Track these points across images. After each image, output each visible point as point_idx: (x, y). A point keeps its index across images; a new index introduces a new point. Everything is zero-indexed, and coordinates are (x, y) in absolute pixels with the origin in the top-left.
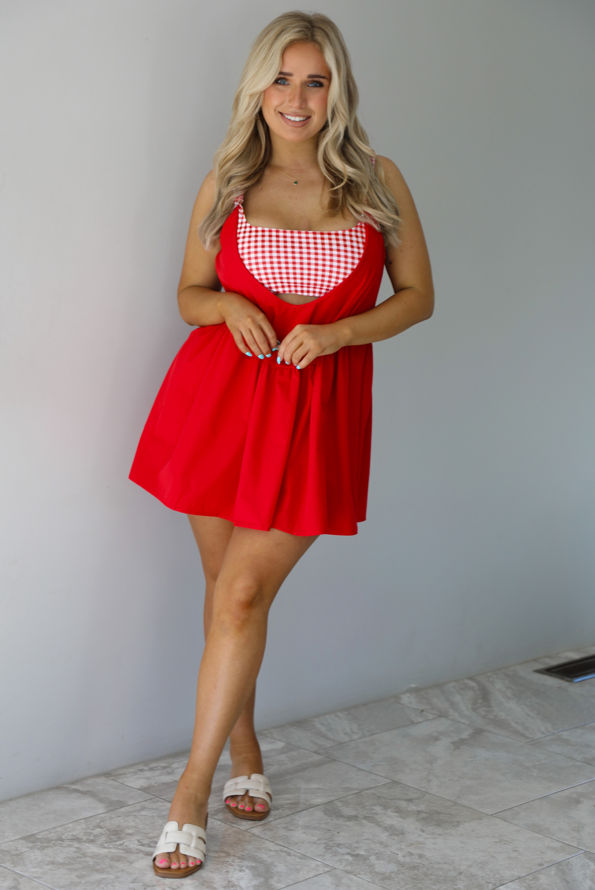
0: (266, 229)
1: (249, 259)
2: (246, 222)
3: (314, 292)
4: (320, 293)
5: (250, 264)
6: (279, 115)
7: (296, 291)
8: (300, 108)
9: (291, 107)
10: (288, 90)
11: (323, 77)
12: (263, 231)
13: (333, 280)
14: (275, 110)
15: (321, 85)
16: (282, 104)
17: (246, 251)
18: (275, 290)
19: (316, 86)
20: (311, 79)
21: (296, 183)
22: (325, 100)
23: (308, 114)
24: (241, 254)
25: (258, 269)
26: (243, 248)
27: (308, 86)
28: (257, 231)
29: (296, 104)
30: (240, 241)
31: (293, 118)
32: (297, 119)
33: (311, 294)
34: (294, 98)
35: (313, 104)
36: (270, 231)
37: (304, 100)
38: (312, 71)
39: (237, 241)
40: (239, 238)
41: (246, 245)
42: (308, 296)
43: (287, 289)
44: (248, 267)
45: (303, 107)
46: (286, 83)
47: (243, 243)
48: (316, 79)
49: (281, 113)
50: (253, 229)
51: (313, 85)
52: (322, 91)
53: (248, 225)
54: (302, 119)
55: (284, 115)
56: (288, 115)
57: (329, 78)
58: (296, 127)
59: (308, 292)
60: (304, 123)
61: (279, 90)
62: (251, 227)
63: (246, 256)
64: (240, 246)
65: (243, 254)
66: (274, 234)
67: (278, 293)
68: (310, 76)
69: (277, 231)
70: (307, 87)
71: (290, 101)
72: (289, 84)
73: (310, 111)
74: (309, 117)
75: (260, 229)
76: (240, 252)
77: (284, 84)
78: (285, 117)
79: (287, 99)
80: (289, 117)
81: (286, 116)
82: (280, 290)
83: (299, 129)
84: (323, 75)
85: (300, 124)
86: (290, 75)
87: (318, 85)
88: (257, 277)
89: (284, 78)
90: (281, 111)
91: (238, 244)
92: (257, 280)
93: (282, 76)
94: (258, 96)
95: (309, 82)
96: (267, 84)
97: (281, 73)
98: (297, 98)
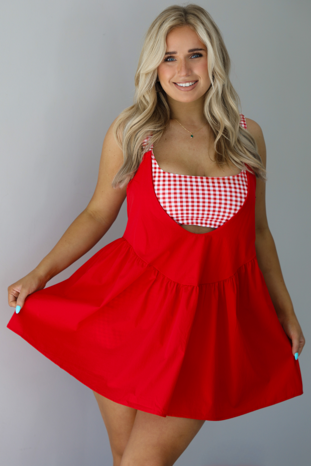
0: (177, 175)
1: (164, 198)
2: (159, 168)
3: (211, 224)
4: (215, 225)
5: (164, 202)
6: (174, 84)
7: (197, 223)
8: (187, 75)
9: (180, 77)
10: (175, 65)
11: (201, 50)
12: (175, 177)
13: (227, 215)
14: (169, 82)
15: (200, 55)
16: (173, 76)
17: (161, 192)
18: (181, 222)
19: (197, 57)
20: (191, 53)
21: (192, 136)
22: (206, 66)
23: (195, 79)
24: (156, 194)
25: (170, 206)
26: (158, 190)
27: (191, 58)
28: (169, 177)
29: (183, 73)
30: (156, 183)
31: (184, 85)
32: (188, 84)
33: (208, 226)
34: (181, 69)
35: (198, 71)
36: (180, 177)
37: (189, 71)
38: (192, 47)
39: (153, 183)
40: (154, 181)
41: (161, 187)
42: (205, 227)
43: (190, 221)
44: (162, 205)
45: (190, 74)
46: (174, 60)
47: (159, 185)
48: (195, 52)
49: (175, 83)
50: (167, 175)
51: (194, 56)
52: (202, 60)
53: (162, 171)
54: (191, 84)
55: (177, 84)
56: (180, 83)
57: (205, 49)
58: (188, 91)
59: (206, 224)
60: (193, 86)
61: (169, 66)
62: (164, 173)
63: (161, 196)
64: (156, 187)
65: (158, 194)
66: (183, 179)
67: (183, 224)
68: (190, 51)
69: (185, 177)
70: (190, 59)
71: (179, 72)
72: (176, 60)
73: (196, 76)
74: (197, 81)
75: (172, 175)
76: (156, 192)
77: (172, 61)
78: (178, 85)
79: (177, 72)
80: (181, 85)
81: (179, 84)
82: (185, 222)
83: (190, 92)
84: (200, 47)
85: (190, 88)
86: (175, 53)
87: (198, 56)
88: (169, 213)
89: (171, 57)
90: (174, 82)
91: (154, 185)
92: (168, 215)
93: (169, 55)
94: (152, 74)
95: (192, 54)
96: (157, 64)
97: (167, 53)
98: (183, 69)
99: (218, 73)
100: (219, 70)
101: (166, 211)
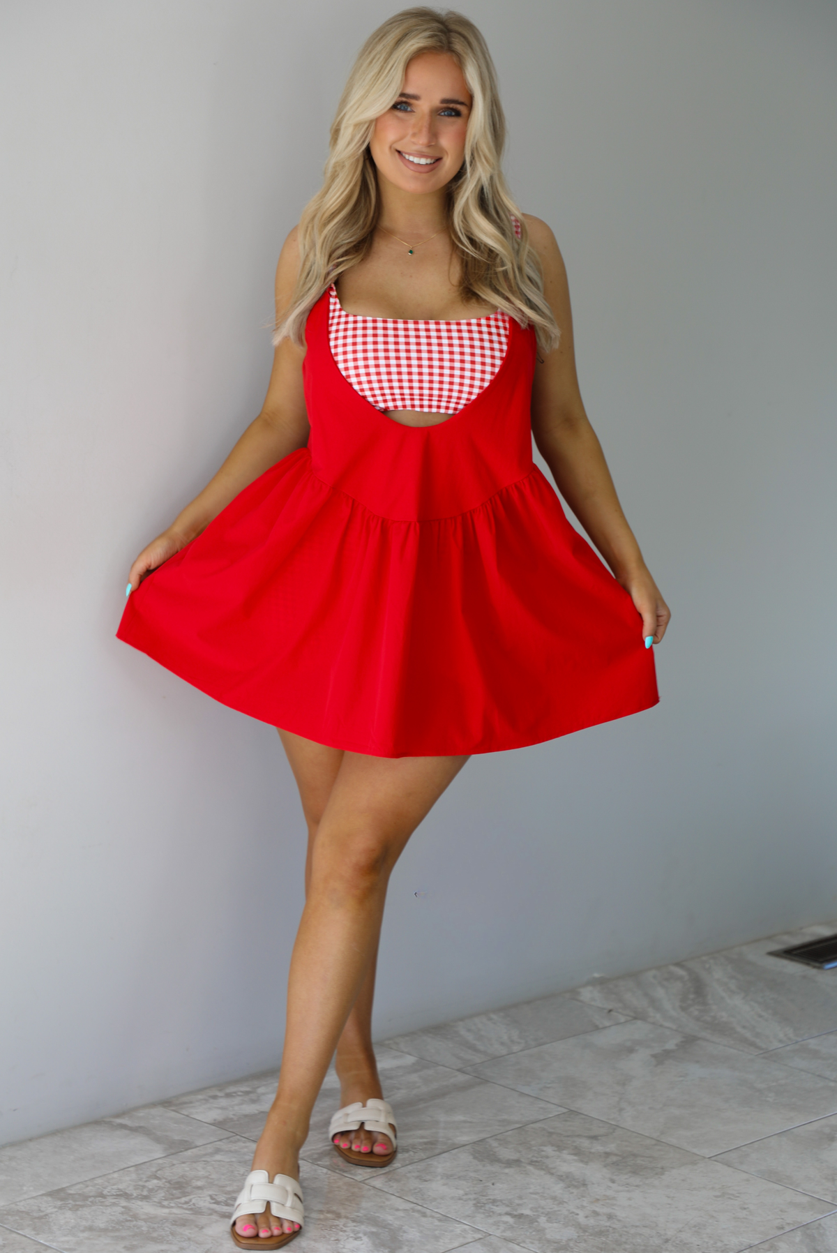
0: (369, 318)
1: (346, 361)
2: (340, 310)
3: (439, 407)
4: (447, 408)
6: (397, 154)
7: (413, 406)
8: (429, 146)
9: (415, 144)
10: (412, 119)
11: (462, 103)
14: (390, 147)
15: (458, 114)
16: (401, 139)
17: (340, 350)
18: (382, 405)
19: (450, 115)
20: (445, 105)
21: (411, 252)
22: (462, 136)
23: (438, 155)
25: (358, 375)
26: (336, 347)
27: (439, 115)
28: (355, 322)
29: (423, 140)
30: (332, 336)
31: (416, 160)
32: (423, 161)
34: (420, 131)
35: (447, 141)
36: (375, 321)
37: (434, 134)
38: (448, 94)
41: (340, 342)
43: (399, 403)
44: (344, 373)
45: (433, 144)
46: (409, 109)
47: (337, 339)
48: (451, 105)
49: (399, 152)
50: (351, 319)
51: (446, 113)
52: (459, 122)
54: (429, 161)
55: (404, 154)
56: (410, 154)
57: (469, 103)
58: (420, 172)
60: (432, 166)
61: (398, 118)
62: (347, 316)
63: (340, 358)
64: (332, 343)
65: (337, 354)
66: (380, 325)
67: (386, 409)
68: (444, 101)
69: (385, 322)
70: (438, 117)
71: (414, 135)
72: (412, 111)
73: (442, 150)
74: (438, 160)
76: (333, 351)
77: (405, 111)
78: (405, 158)
79: (410, 132)
80: (411, 158)
81: (407, 157)
82: (390, 404)
83: (424, 176)
84: (461, 99)
85: (426, 169)
86: (416, 97)
87: (453, 114)
88: (356, 387)
89: (406, 103)
90: (399, 149)
91: (329, 340)
92: (355, 391)
93: (404, 99)
94: (366, 126)
95: (442, 109)
96: (381, 110)
97: (402, 95)
98: (425, 131)
99: (482, 152)
100: (486, 147)
101: (351, 384)
